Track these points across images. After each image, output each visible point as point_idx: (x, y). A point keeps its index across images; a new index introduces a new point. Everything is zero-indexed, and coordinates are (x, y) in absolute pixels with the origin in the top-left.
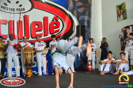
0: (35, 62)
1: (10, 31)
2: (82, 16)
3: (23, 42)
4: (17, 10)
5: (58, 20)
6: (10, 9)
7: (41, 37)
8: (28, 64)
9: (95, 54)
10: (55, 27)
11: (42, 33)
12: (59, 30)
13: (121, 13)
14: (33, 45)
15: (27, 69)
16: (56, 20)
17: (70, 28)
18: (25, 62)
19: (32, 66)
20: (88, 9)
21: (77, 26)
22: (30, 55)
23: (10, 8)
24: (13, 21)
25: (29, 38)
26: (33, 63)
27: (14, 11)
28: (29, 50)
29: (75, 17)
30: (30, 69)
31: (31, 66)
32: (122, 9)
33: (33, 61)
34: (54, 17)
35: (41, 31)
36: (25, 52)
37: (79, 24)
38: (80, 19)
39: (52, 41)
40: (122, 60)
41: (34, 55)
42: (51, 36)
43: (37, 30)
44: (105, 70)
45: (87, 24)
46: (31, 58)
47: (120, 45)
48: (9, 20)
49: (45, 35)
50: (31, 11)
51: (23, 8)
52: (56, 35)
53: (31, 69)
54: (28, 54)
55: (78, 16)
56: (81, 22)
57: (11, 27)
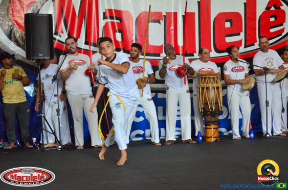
0: (224, 109)
5: (281, 8)
8: (209, 111)
11: (241, 40)
12: (282, 30)
14: (220, 68)
15: (206, 122)
18: (202, 107)
19: (219, 116)
22: (213, 90)
24: (176, 14)
26: (220, 109)
28: (212, 80)
30: (214, 123)
31: (216, 116)
33: (221, 105)
35: (239, 34)
36: (202, 85)
43: (229, 33)
46: (216, 97)
49: (247, 44)
52: (274, 45)
53: (216, 123)
54: (210, 88)
57: (170, 27)
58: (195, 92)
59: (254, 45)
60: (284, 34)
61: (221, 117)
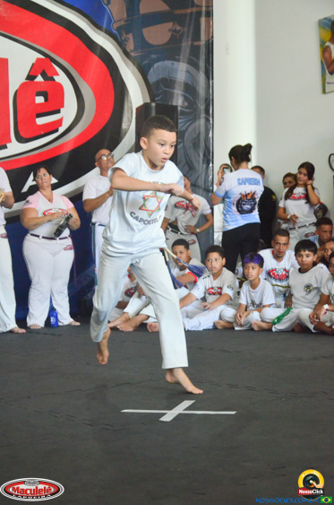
2: (160, 63)
5: (55, 77)
10: (39, 110)
12: (60, 122)
16: (44, 75)
17: (107, 115)
20: (188, 31)
21: (137, 109)
29: (130, 63)
34: (34, 61)
37: (148, 101)
45: (186, 99)
55: (146, 62)
56: (158, 88)
59: (6, 147)
60: (61, 130)
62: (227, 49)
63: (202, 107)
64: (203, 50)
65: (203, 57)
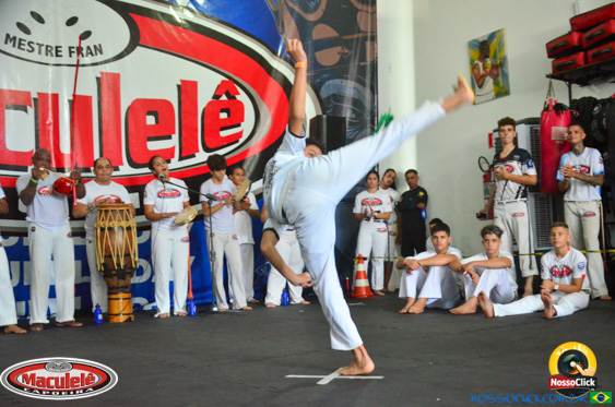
0: (143, 263)
1: (41, 137)
2: (331, 81)
3: (93, 182)
4: (71, 52)
5: (237, 97)
6: (43, 48)
7: (169, 162)
8: (114, 269)
9: (386, 234)
10: (223, 125)
11: (174, 148)
12: (240, 135)
13: (488, 70)
14: (137, 194)
16: (227, 95)
18: (103, 261)
19: (132, 276)
20: (356, 54)
21: (311, 120)
22: (121, 233)
23: (40, 45)
24: (56, 97)
25: (120, 167)
26: (134, 265)
27: (57, 55)
28: (118, 215)
30: (124, 289)
31: (128, 277)
32: (491, 54)
34: (219, 83)
35: (170, 137)
36: (101, 224)
37: (320, 113)
38: (324, 94)
39: (210, 181)
40: (486, 258)
41: (139, 235)
42: (205, 159)
43: (151, 135)
44: (423, 295)
45: (354, 111)
46: (127, 244)
47: (483, 197)
48: (39, 94)
49: (184, 155)
50: (127, 58)
51: (95, 46)
52: (227, 157)
53: (127, 290)
54: (116, 229)
55: (318, 80)
56: (328, 103)
57: (45, 120)
58: (89, 237)
59: (194, 156)
60: (241, 141)
61: (136, 280)
62: (390, 68)
63: (368, 118)
64: (369, 69)
65: (369, 75)
